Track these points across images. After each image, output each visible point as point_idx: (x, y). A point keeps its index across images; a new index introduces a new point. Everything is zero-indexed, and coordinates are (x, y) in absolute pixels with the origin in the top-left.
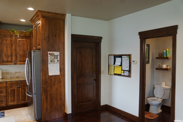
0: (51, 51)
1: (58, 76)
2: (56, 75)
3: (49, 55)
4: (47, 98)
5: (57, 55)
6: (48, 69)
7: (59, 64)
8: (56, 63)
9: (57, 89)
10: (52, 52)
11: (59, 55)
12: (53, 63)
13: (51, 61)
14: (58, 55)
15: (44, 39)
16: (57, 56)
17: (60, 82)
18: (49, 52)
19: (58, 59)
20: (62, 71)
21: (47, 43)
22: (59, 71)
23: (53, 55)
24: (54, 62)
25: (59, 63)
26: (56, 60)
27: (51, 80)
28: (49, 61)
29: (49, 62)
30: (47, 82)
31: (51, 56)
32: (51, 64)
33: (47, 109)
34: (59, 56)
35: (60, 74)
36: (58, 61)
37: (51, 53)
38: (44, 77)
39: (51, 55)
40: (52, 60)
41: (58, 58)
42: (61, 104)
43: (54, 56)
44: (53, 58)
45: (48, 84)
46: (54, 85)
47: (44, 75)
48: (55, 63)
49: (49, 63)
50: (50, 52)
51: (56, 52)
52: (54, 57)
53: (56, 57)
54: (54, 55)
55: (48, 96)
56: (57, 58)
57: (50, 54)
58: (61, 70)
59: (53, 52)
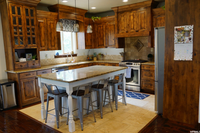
0: (179, 26)
1: (189, 61)
2: (185, 61)
3: (176, 32)
4: (170, 90)
5: (188, 31)
6: (173, 51)
7: (192, 44)
8: (187, 43)
9: (187, 81)
10: (180, 27)
11: (192, 30)
12: (182, 42)
13: (179, 40)
14: (191, 30)
15: (170, 10)
16: (189, 31)
17: (192, 71)
18: (175, 28)
19: (191, 37)
20: (197, 56)
21: (173, 14)
22: (191, 55)
23: (182, 31)
24: (183, 41)
25: (192, 42)
26: (187, 38)
27: (178, 66)
28: (176, 39)
29: (176, 42)
30: (171, 68)
31: (179, 33)
32: (178, 43)
33: (170, 105)
34: (192, 32)
35: (193, 59)
36: (190, 39)
37: (180, 29)
38: (167, 61)
39: (178, 31)
40: (180, 38)
41: (191, 34)
42: (192, 105)
43: (183, 32)
44: (182, 35)
45: (173, 72)
46: (183, 74)
47: (168, 59)
48: (185, 42)
49: (175, 43)
50: (178, 27)
51: (187, 26)
52: (184, 34)
53: (186, 34)
54: (184, 31)
55: (173, 88)
56: (189, 35)
57: (177, 29)
58: (196, 53)
59: (183, 27)
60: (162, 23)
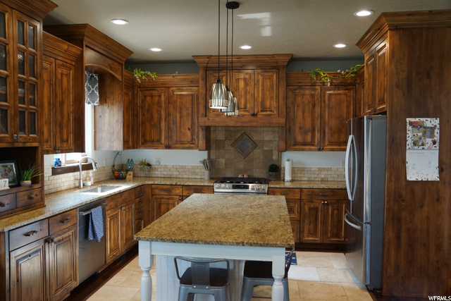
0: (415, 117)
1: (433, 182)
2: (428, 181)
3: (409, 128)
4: (398, 238)
5: (431, 128)
6: (404, 162)
7: (438, 152)
8: (429, 148)
9: (428, 218)
10: (417, 120)
11: (438, 126)
12: (421, 147)
13: (415, 144)
14: (436, 126)
15: (398, 86)
16: (433, 129)
17: (438, 200)
18: (408, 120)
19: (435, 138)
20: (444, 172)
21: (404, 94)
22: (437, 171)
23: (421, 127)
24: (423, 145)
25: (438, 148)
26: (429, 141)
27: (413, 192)
28: (409, 141)
29: (410, 146)
30: (400, 196)
31: (416, 130)
32: (413, 149)
33: (397, 268)
34: (437, 131)
35: (440, 177)
36: (434, 142)
37: (416, 122)
38: (393, 183)
39: (414, 127)
40: (417, 139)
41: (436, 134)
42: (437, 262)
43: (422, 129)
44: (420, 134)
45: (404, 204)
46: (422, 207)
47: (393, 179)
48: (426, 147)
49: (407, 147)
50: (413, 120)
51: (429, 119)
52: (424, 133)
53: (428, 133)
54: (425, 127)
55: (403, 233)
56: (432, 135)
57: (411, 123)
58: (444, 167)
59: (422, 119)
60: (306, 102)
